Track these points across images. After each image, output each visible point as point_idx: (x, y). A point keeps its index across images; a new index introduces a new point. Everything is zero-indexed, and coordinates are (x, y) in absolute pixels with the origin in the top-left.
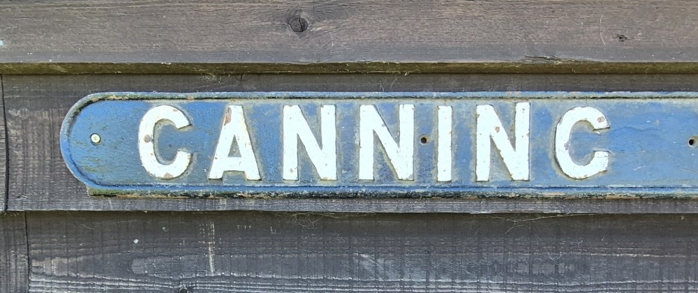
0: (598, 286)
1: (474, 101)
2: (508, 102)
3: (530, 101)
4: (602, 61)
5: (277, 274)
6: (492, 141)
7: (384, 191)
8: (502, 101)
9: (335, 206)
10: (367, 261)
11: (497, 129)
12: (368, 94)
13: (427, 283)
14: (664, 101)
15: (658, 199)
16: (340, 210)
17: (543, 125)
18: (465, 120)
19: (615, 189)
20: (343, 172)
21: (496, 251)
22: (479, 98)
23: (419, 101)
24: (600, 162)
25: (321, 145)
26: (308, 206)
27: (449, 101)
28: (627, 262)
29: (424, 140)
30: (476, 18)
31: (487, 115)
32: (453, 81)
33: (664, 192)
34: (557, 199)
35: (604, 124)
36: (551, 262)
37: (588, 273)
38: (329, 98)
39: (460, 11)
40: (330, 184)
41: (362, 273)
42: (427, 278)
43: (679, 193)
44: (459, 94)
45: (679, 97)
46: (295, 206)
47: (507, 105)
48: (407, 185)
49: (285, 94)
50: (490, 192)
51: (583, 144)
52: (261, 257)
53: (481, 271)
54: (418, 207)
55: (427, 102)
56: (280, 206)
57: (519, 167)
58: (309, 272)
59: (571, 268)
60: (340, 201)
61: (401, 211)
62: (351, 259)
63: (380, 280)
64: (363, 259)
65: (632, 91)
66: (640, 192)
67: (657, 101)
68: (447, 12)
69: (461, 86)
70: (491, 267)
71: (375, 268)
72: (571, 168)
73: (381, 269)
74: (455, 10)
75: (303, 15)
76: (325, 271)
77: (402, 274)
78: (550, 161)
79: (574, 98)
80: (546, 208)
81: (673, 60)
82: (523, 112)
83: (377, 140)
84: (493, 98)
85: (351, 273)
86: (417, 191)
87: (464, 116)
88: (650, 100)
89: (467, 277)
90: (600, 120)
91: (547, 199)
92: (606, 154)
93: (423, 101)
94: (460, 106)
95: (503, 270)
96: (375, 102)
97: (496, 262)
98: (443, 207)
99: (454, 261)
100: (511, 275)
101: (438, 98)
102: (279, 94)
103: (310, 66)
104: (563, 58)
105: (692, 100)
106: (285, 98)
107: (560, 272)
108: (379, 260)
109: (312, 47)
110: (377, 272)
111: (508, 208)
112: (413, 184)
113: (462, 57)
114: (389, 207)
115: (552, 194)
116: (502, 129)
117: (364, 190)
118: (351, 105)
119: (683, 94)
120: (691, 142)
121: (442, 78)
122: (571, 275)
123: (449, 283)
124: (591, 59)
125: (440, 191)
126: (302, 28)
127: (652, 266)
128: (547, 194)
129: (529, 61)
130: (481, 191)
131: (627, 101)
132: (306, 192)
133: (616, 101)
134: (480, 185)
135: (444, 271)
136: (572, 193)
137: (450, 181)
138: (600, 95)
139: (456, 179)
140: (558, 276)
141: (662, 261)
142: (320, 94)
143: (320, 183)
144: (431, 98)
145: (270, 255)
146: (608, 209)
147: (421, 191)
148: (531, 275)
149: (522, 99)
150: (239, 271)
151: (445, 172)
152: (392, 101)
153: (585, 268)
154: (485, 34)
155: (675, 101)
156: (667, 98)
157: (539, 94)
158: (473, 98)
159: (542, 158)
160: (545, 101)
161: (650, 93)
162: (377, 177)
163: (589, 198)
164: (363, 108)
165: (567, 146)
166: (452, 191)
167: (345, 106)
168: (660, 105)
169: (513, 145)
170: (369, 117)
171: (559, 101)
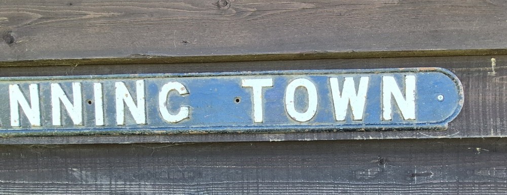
0: (207, 185)
1: (114, 80)
2: (133, 80)
3: (146, 79)
4: (173, 56)
5: (26, 180)
6: (124, 103)
7: (67, 132)
8: (130, 79)
9: (44, 141)
10: (76, 172)
11: (127, 95)
12: (55, 77)
13: (111, 184)
14: (219, 78)
15: (218, 133)
16: (46, 143)
17: (152, 92)
18: (110, 91)
19: (194, 128)
20: (46, 121)
21: (149, 165)
22: (116, 78)
23: (84, 81)
24: (183, 113)
25: (31, 107)
26: (28, 141)
27: (101, 80)
28: (223, 171)
29: (90, 103)
30: (106, 33)
31: (120, 88)
32: (107, 69)
33: (221, 129)
34: (162, 134)
35: (185, 91)
36: (180, 171)
37: (202, 177)
38: (33, 80)
39: (97, 30)
40: (39, 129)
41: (74, 179)
42: (110, 182)
43: (229, 129)
44: (105, 76)
45: (226, 75)
46: (22, 142)
47: (133, 82)
48: (80, 128)
49: (9, 78)
50: (125, 132)
51: (174, 103)
52: (17, 171)
53: (141, 177)
54: (90, 141)
55: (89, 81)
56: (13, 142)
57: (139, 117)
58: (44, 180)
59: (192, 174)
60: (47, 138)
61: (80, 143)
62: (67, 171)
63: (84, 183)
64: (74, 171)
65: (199, 72)
66: (207, 130)
67: (215, 77)
68: (90, 30)
69: (111, 71)
70: (147, 174)
71: (81, 176)
72: (167, 117)
73: (84, 177)
74: (95, 29)
75: (12, 34)
76: (52, 179)
77: (96, 180)
78: (158, 113)
79: (168, 77)
80: (162, 140)
81: (212, 54)
82: (140, 85)
83: (61, 103)
84: (124, 78)
85: (67, 179)
86: (85, 131)
87: (110, 88)
88: (210, 77)
89: (133, 181)
90: (182, 89)
91: (159, 134)
92: (187, 108)
93: (86, 81)
94: (107, 83)
95: (152, 177)
96: (60, 81)
97: (149, 172)
98: (103, 140)
99: (125, 171)
100: (158, 179)
101: (93, 78)
102: (6, 78)
103: (14, 62)
104: (151, 55)
105: (235, 77)
106: (10, 81)
107: (185, 177)
108: (83, 172)
109: (15, 52)
110: (82, 179)
111: (140, 140)
112: (84, 127)
113: (96, 56)
114: (74, 141)
115: (160, 132)
116: (129, 95)
117: (56, 131)
118: (48, 83)
119: (228, 73)
120: (238, 101)
121: (100, 67)
122: (192, 179)
123: (123, 184)
124: (166, 55)
125: (98, 131)
126: (11, 42)
127: (237, 173)
128: (156, 132)
129: (133, 57)
130: (120, 131)
131: (199, 78)
132: (24, 133)
133: (192, 78)
134: (120, 127)
135: (120, 178)
136: (170, 131)
137: (104, 125)
138: (181, 75)
139: (107, 124)
140: (184, 179)
141: (242, 170)
142: (29, 77)
143: (33, 128)
144: (90, 78)
145: (22, 170)
146: (196, 140)
147: (87, 131)
148: (169, 179)
149: (140, 78)
150: (5, 179)
151: (99, 121)
152: (70, 81)
153: (200, 174)
154: (110, 42)
155: (225, 78)
156: (219, 76)
157: (148, 75)
158: (113, 78)
159: (152, 112)
160: (154, 79)
161: (209, 73)
162: (64, 123)
163: (179, 134)
164: (52, 85)
165: (166, 104)
166: (104, 131)
167: (44, 84)
168: (217, 80)
169: (136, 104)
170: (56, 90)
171: (161, 79)
